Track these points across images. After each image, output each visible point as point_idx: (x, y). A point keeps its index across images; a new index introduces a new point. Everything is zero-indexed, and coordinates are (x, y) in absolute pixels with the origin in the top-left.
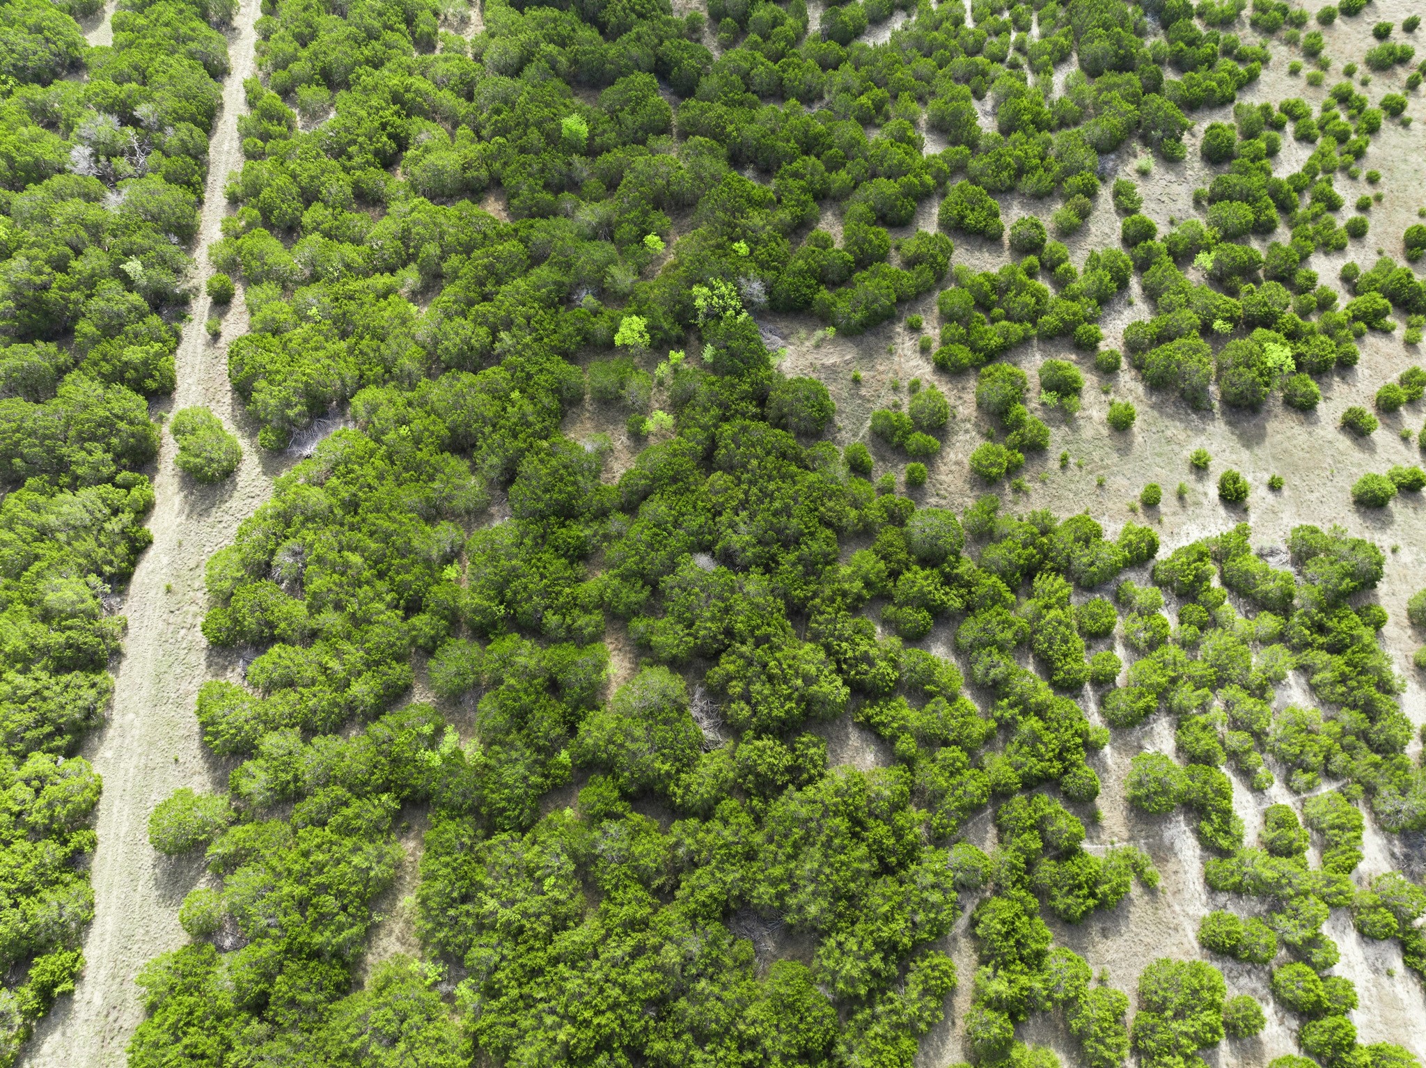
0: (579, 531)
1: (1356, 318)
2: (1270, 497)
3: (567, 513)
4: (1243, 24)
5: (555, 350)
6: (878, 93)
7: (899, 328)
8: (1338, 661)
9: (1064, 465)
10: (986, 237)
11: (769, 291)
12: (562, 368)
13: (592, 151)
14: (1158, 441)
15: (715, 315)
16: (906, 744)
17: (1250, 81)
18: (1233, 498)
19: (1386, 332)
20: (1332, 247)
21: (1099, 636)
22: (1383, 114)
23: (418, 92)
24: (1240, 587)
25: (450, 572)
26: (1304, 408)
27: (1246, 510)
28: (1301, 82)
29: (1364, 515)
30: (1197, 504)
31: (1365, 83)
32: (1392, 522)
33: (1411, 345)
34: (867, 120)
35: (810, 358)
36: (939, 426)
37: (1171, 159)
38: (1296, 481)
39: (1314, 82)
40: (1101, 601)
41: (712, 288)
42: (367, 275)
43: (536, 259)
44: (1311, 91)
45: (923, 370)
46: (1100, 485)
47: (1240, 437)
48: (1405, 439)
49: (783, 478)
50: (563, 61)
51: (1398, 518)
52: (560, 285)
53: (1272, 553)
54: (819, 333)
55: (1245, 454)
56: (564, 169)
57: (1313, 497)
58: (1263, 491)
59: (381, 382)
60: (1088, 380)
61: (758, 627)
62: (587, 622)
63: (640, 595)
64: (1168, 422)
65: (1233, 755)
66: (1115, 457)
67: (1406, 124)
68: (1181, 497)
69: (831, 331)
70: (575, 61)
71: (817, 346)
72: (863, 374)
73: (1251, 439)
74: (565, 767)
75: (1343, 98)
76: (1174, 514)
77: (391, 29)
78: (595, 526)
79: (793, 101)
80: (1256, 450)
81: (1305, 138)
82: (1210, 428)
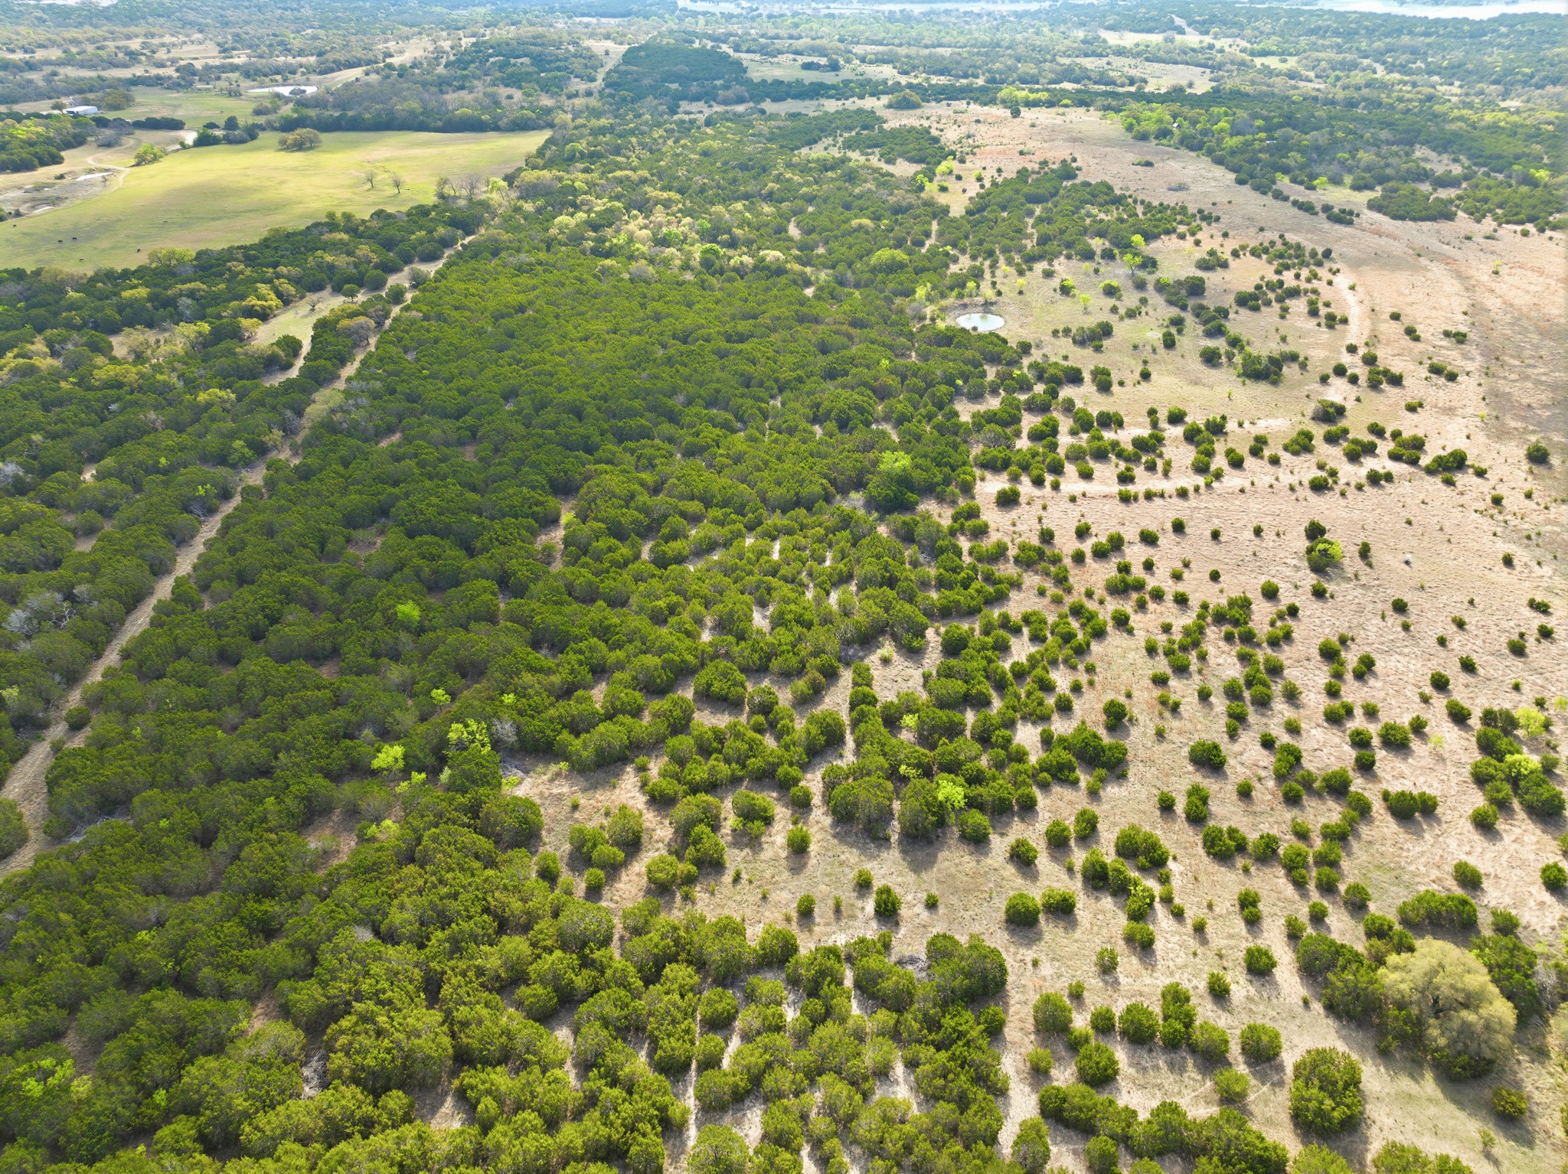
0: (270, 906)
1: (1042, 769)
2: (925, 915)
3: (266, 891)
4: (1007, 560)
5: (321, 770)
6: (675, 598)
7: (629, 769)
8: (942, 1056)
9: (737, 879)
10: (728, 702)
11: (519, 731)
12: (319, 782)
13: (420, 630)
14: (832, 864)
15: (461, 746)
16: (487, 1104)
17: (1000, 598)
18: (888, 911)
19: (1075, 783)
20: (1041, 718)
21: (719, 1024)
22: (1110, 624)
23: (302, 586)
24: (868, 988)
25: (143, 935)
26: (977, 841)
27: (897, 924)
28: (1046, 601)
29: (1012, 932)
30: (853, 917)
31: (1101, 602)
32: (1039, 940)
33: (1093, 794)
34: (659, 619)
35: (542, 788)
36: (632, 844)
37: (914, 653)
38: (954, 900)
39: (1057, 601)
40: (730, 997)
41: (466, 726)
42: (195, 709)
43: (337, 703)
44: (1053, 607)
45: (639, 801)
46: (764, 898)
47: (910, 863)
48: (1070, 870)
49: (462, 869)
50: (427, 571)
51: (1047, 937)
52: (349, 723)
53: (913, 960)
54: (554, 768)
55: (911, 877)
56: (391, 642)
57: (967, 915)
58: (920, 909)
59: (165, 787)
60: (781, 813)
61: (384, 992)
62: (237, 981)
63: (300, 961)
64: (845, 848)
65: (817, 1143)
66: (786, 875)
67: (1130, 632)
68: (838, 910)
69: (563, 765)
70: (435, 572)
71: (551, 780)
72: (582, 802)
73: (918, 866)
74: (157, 1107)
75: (1077, 611)
76: (827, 924)
77: (305, 546)
78: (287, 904)
79: (601, 603)
80: (924, 875)
81: (1037, 638)
82: (884, 855)
